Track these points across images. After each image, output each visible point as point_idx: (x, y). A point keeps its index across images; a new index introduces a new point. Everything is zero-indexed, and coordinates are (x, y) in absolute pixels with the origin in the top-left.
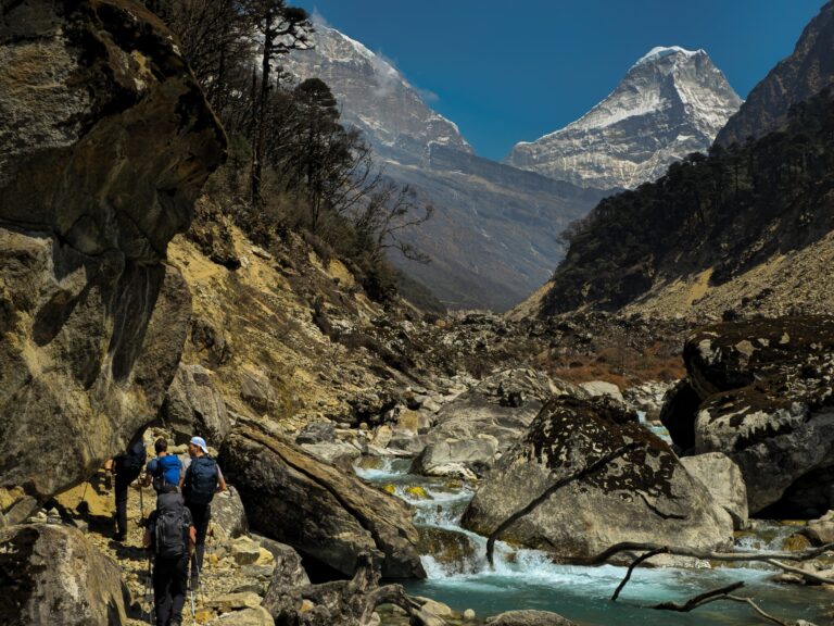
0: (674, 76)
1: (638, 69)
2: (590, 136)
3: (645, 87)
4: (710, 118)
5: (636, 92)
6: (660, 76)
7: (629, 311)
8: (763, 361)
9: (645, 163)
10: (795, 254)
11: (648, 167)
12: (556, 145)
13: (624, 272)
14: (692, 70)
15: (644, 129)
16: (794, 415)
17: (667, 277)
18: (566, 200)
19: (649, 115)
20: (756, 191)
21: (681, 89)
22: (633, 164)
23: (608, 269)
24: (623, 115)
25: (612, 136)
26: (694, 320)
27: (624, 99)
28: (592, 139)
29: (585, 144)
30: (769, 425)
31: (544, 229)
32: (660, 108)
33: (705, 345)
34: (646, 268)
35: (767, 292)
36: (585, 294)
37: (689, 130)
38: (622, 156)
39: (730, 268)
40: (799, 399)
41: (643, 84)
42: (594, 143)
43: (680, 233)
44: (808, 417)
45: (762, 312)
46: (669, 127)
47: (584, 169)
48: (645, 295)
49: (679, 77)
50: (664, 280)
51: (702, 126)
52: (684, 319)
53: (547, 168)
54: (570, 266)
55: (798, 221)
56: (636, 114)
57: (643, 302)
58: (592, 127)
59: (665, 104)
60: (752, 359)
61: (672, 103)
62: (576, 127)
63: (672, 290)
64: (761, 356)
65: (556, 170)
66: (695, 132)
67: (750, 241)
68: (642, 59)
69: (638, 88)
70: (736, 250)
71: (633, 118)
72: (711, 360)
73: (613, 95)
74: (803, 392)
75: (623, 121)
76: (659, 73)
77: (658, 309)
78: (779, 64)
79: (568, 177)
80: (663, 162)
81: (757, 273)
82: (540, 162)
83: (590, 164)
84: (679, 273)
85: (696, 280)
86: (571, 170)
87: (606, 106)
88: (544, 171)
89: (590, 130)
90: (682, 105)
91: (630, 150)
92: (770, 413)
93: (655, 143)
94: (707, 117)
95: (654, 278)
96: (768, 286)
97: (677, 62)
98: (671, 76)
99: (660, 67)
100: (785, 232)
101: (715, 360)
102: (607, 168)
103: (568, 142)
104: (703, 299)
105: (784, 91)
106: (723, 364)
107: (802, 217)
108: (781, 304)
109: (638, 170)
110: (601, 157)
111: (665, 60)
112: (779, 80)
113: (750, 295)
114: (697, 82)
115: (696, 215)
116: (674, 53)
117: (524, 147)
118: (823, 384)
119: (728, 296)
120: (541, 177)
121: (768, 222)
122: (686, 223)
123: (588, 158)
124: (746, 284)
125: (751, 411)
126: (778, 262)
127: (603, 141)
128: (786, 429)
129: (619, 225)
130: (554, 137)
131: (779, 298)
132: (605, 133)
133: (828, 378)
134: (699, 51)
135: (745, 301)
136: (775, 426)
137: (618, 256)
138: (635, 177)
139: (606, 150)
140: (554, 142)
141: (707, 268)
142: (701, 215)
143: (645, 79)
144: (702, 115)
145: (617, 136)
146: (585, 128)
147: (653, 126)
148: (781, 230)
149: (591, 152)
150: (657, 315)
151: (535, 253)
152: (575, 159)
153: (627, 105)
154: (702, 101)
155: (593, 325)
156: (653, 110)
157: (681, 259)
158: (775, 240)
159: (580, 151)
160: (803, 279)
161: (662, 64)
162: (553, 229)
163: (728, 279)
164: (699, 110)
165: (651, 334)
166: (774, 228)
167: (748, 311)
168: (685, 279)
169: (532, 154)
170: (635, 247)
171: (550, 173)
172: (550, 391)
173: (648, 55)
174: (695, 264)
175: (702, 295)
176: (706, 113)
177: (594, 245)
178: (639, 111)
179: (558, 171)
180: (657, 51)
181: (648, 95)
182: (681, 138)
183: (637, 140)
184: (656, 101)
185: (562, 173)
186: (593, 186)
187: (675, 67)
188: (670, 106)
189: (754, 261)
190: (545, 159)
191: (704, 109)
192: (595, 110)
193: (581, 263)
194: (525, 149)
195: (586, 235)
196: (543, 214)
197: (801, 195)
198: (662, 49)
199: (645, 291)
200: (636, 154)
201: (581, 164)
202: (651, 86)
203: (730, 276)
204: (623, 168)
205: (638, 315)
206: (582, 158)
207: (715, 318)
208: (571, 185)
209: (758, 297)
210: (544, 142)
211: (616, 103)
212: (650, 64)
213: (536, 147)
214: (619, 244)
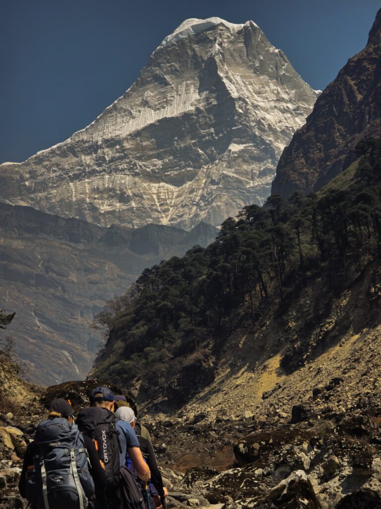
0: (217, 59)
1: (166, 51)
2: (106, 150)
3: (177, 77)
4: (272, 118)
5: (167, 84)
6: (196, 61)
7: (192, 411)
8: (264, 451)
9: (188, 184)
10: (368, 333)
11: (192, 191)
12: (57, 165)
13: (180, 363)
14: (240, 51)
15: (182, 137)
16: (271, 468)
17: (232, 366)
18: (81, 246)
19: (186, 116)
20: (323, 258)
21: (227, 78)
22: (171, 187)
23: (161, 360)
24: (150, 117)
25: (138, 148)
26: (263, 418)
27: (149, 94)
28: (109, 153)
29: (100, 161)
30: (263, 473)
31: (52, 291)
32: (201, 106)
33: (241, 446)
34: (206, 357)
35: (336, 381)
36: (135, 393)
37: (244, 135)
38: (154, 177)
39: (300, 352)
40: (273, 463)
41: (173, 72)
42: (112, 160)
43: (241, 311)
44: (276, 469)
45: (330, 405)
46: (217, 133)
47: (102, 198)
48: (207, 390)
49: (223, 61)
50: (229, 370)
51: (262, 130)
52: (253, 417)
53: (47, 199)
54: (112, 358)
55: (369, 294)
56: (169, 116)
57: (205, 399)
58: (108, 136)
59: (207, 99)
60: (259, 450)
61: (217, 98)
62: (85, 137)
63: (238, 382)
64: (263, 448)
65: (62, 200)
66: (253, 138)
67: (320, 319)
68: (170, 37)
69: (167, 77)
70: (306, 330)
71: (164, 121)
72: (244, 452)
73: (133, 90)
74: (274, 460)
75: (151, 125)
76: (195, 55)
77: (224, 406)
78: (350, 61)
79: (80, 211)
80: (213, 182)
81: (331, 356)
82: (35, 191)
83: (109, 190)
84: (244, 359)
85: (265, 367)
86: (84, 200)
87: (125, 105)
88: (43, 203)
89: (106, 141)
90: (233, 100)
91: (166, 168)
92: (263, 469)
93: (199, 155)
94: (268, 116)
95: (215, 368)
96: (337, 374)
97: (219, 40)
98: (212, 60)
99: (196, 47)
100: (356, 307)
101: (246, 452)
102: (135, 195)
103: (75, 160)
104: (274, 391)
105: (359, 97)
106: (248, 453)
107: (373, 290)
108: (349, 394)
109: (179, 196)
110: (125, 180)
111: (202, 36)
112: (352, 83)
113: (320, 386)
114: (250, 67)
115: (258, 288)
116: (213, 27)
117: (10, 170)
118: (280, 457)
119: (300, 386)
120: (41, 214)
121: (338, 296)
122: (247, 298)
123: (106, 181)
124: (319, 371)
125: (257, 469)
126: (351, 342)
127: (126, 156)
128: (269, 474)
129: (169, 304)
130: (53, 152)
131: (347, 388)
132: (127, 145)
133: (281, 454)
134: (248, 23)
135: (316, 392)
136: (265, 473)
137: (171, 342)
138: (175, 206)
139: (130, 169)
140: (55, 160)
141: (275, 353)
142: (264, 288)
143: (177, 66)
144: (260, 114)
145: (143, 148)
146: (98, 138)
147: (193, 132)
148: (352, 305)
149: (110, 173)
150: (224, 414)
151: (42, 327)
152: (86, 185)
153: (153, 102)
154: (259, 93)
155: (162, 434)
156: (193, 108)
157: (245, 343)
158: (347, 317)
159: (93, 173)
160: (370, 365)
161: (197, 43)
162: (64, 291)
163: (299, 365)
164: (256, 107)
165: (220, 439)
166: (345, 302)
167: (317, 404)
168: (251, 369)
169: (22, 179)
170: (192, 331)
171: (52, 207)
172: (173, 476)
173: (177, 31)
174: (262, 348)
175: (273, 386)
176: (266, 110)
177: (140, 330)
178: (172, 112)
179: (65, 203)
180: (189, 24)
181: (182, 88)
182: (235, 148)
183: (174, 153)
184: (195, 96)
185: (69, 205)
186: (117, 222)
187: (217, 47)
188: (215, 103)
189: (326, 343)
190: (43, 186)
191: (262, 104)
192: (110, 111)
193: (127, 354)
194: (12, 172)
195: (128, 317)
196: (47, 269)
197: (370, 263)
198: (196, 21)
199: (208, 385)
200: (173, 173)
201: (96, 190)
202: (186, 75)
203: (303, 361)
204: (158, 194)
205: (202, 417)
206: (97, 182)
207: (285, 415)
208: (86, 223)
209: (328, 388)
210: (39, 161)
211: (138, 101)
212: (181, 42)
213: (28, 169)
214: (170, 327)
